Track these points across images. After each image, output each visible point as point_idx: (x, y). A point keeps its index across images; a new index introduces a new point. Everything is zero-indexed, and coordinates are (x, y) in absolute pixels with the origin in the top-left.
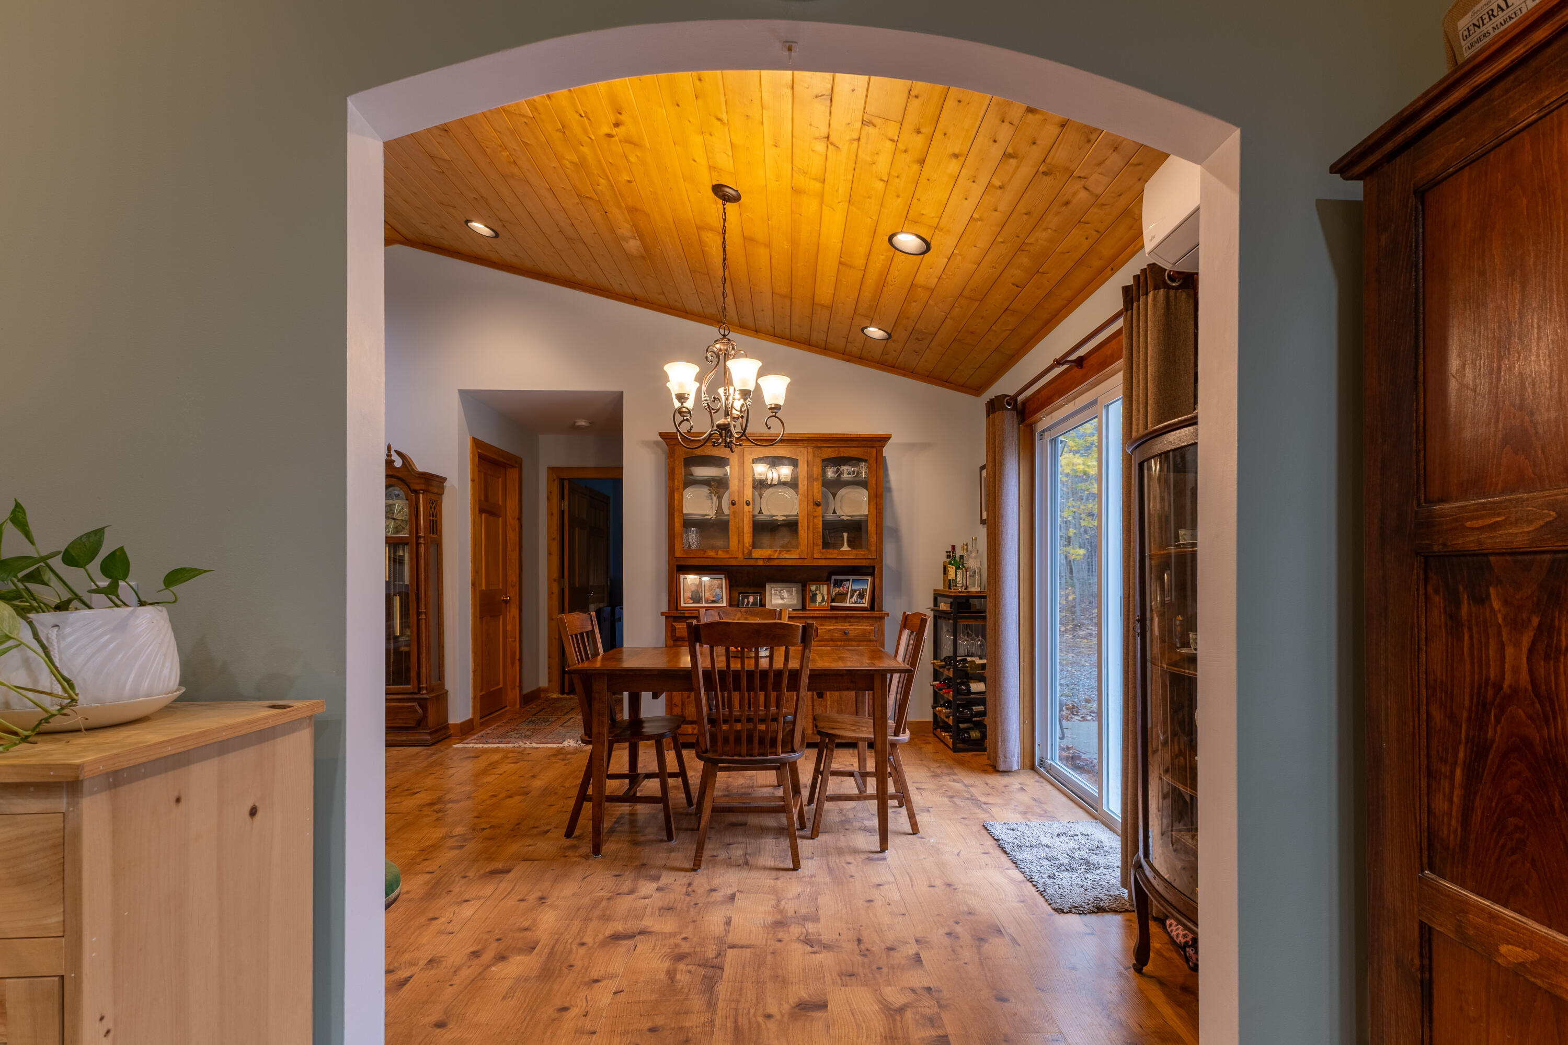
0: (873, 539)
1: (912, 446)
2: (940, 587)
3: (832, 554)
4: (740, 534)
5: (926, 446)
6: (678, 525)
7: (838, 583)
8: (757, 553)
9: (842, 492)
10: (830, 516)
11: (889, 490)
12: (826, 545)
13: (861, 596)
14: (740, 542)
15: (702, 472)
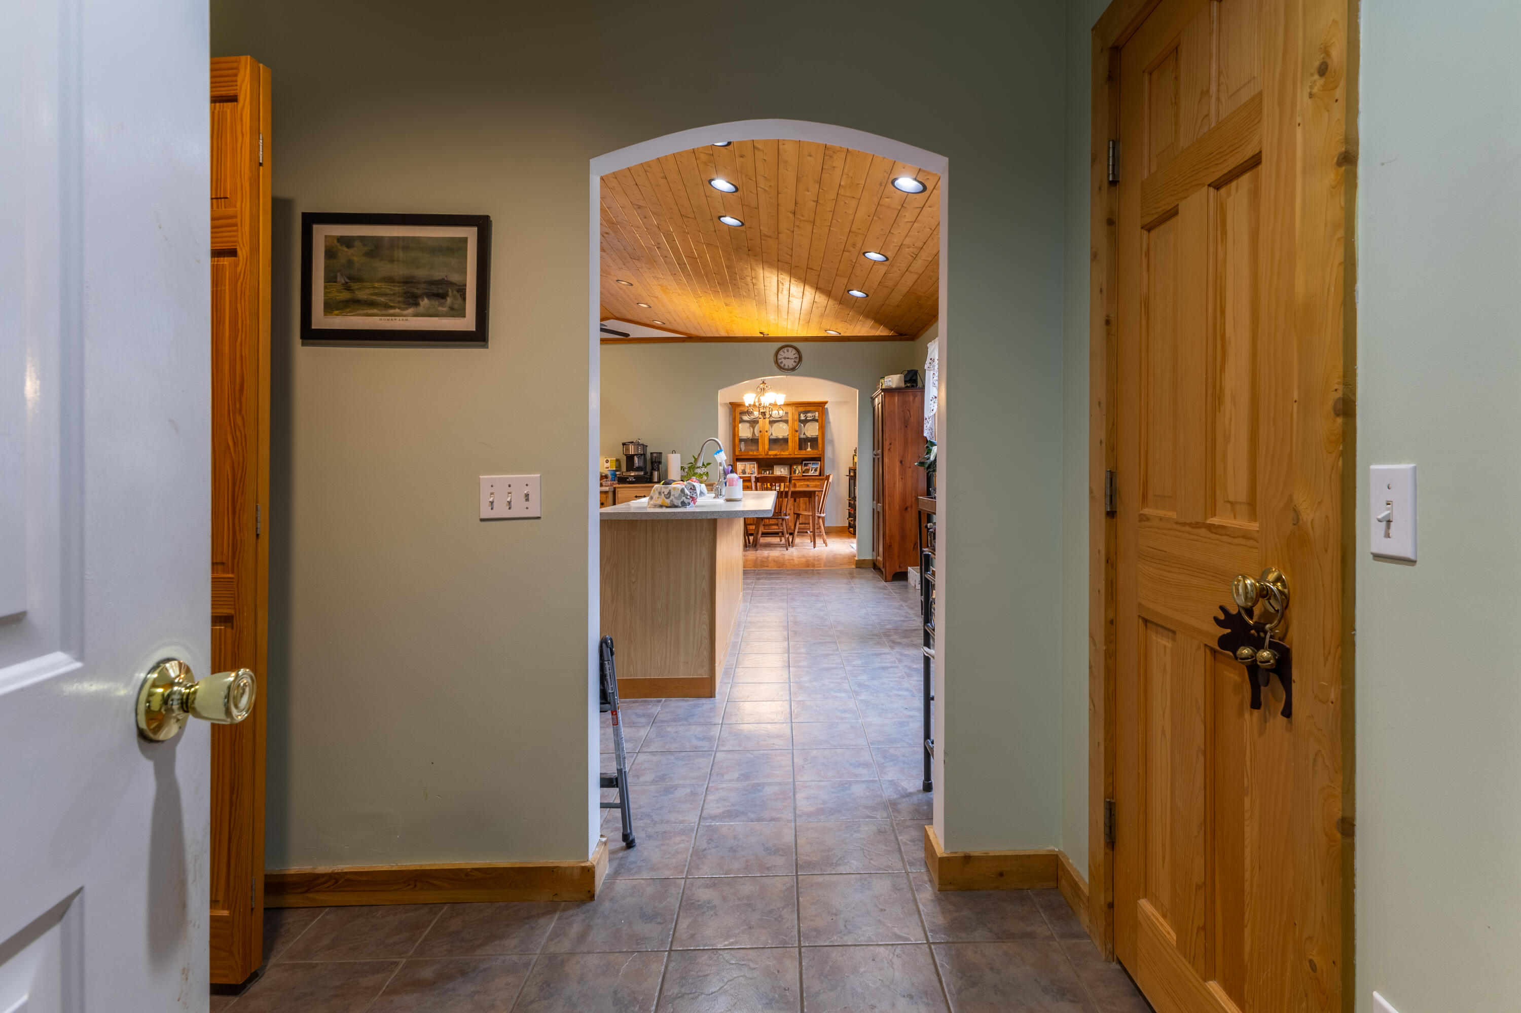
0: (820, 446)
1: (840, 403)
2: (852, 466)
3: (803, 452)
4: (763, 444)
5: (846, 403)
6: (737, 441)
7: (806, 465)
8: (771, 453)
9: (808, 424)
10: (802, 436)
11: (829, 423)
12: (800, 448)
13: (816, 470)
14: (764, 448)
15: (746, 418)
